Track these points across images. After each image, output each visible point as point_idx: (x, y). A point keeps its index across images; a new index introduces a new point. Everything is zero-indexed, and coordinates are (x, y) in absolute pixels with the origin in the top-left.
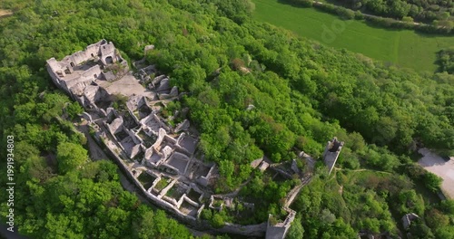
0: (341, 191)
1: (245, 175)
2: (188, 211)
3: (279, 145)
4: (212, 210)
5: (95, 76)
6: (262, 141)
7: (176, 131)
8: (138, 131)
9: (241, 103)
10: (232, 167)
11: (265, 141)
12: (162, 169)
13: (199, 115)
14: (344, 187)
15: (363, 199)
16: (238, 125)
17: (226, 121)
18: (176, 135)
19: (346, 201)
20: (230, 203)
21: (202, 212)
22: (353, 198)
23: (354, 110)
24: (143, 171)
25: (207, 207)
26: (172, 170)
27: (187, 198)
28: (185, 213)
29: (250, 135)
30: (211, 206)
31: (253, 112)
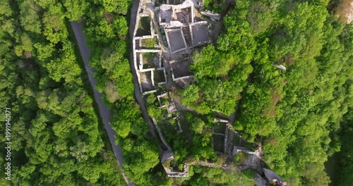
2: (145, 81)
3: (249, 125)
4: (157, 100)
6: (244, 106)
7: (202, 13)
9: (278, 54)
11: (246, 108)
12: (161, 31)
13: (230, 25)
16: (250, 70)
17: (243, 57)
18: (199, 16)
21: (150, 94)
24: (150, 16)
25: (156, 94)
27: (152, 73)
28: (142, 79)
29: (241, 90)
30: (159, 97)
31: (277, 73)
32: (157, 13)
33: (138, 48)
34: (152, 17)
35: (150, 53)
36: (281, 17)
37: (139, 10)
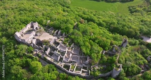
0: (128, 54)
1: (100, 57)
2: (85, 74)
3: (107, 45)
4: (93, 71)
5: (34, 35)
6: (101, 44)
8: (57, 51)
9: (89, 34)
10: (96, 55)
12: (71, 62)
13: (78, 41)
14: (129, 53)
15: (136, 55)
16: (91, 41)
17: (87, 41)
18: (71, 49)
19: (131, 57)
20: (97, 68)
21: (90, 73)
22: (132, 56)
23: (120, 29)
24: (64, 64)
25: (91, 71)
26: (74, 61)
27: (83, 70)
28: (84, 75)
29: (96, 44)
30: (92, 70)
31: (93, 36)
32: (64, 62)
33: (73, 71)
34: (65, 64)
35: (76, 68)
36: (80, 31)
37: (61, 66)
